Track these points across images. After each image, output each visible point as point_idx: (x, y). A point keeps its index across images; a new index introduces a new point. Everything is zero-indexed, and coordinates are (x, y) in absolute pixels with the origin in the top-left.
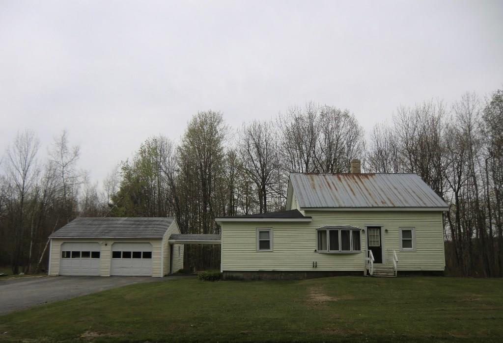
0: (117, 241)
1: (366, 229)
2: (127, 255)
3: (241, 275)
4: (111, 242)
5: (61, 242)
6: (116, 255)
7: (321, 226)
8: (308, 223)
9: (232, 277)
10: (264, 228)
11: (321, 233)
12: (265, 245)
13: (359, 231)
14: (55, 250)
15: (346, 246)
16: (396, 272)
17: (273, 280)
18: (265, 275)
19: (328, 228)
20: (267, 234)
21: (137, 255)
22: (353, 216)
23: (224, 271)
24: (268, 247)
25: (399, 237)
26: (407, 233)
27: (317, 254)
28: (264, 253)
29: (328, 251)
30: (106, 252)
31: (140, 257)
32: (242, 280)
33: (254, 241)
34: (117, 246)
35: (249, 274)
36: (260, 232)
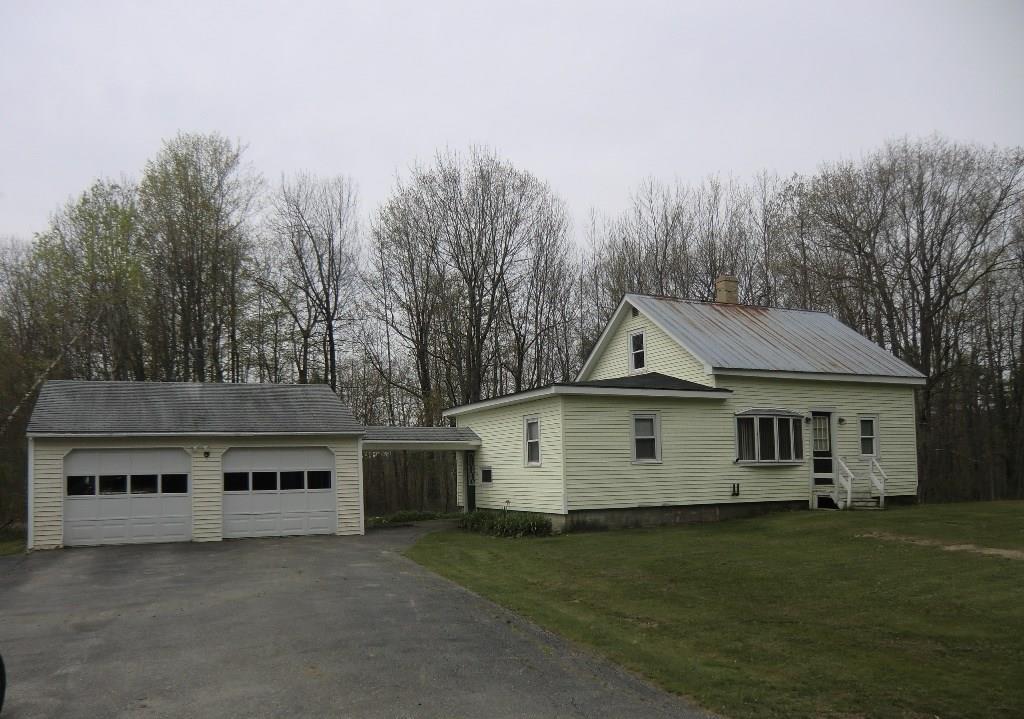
0: (239, 443)
1: (810, 416)
2: (265, 481)
3: (602, 518)
4: (222, 449)
5: (66, 450)
6: (234, 482)
9: (584, 523)
10: (644, 410)
11: (744, 423)
12: (646, 448)
13: (800, 421)
14: (45, 474)
16: (882, 500)
17: (663, 525)
19: (755, 413)
20: (648, 424)
21: (292, 481)
22: (798, 389)
23: (569, 511)
24: (652, 455)
25: (854, 432)
26: (867, 425)
27: (737, 468)
28: (646, 469)
29: (758, 460)
30: (206, 473)
31: (301, 486)
32: (603, 528)
33: (626, 441)
34: (234, 456)
35: (617, 515)
36: (637, 420)
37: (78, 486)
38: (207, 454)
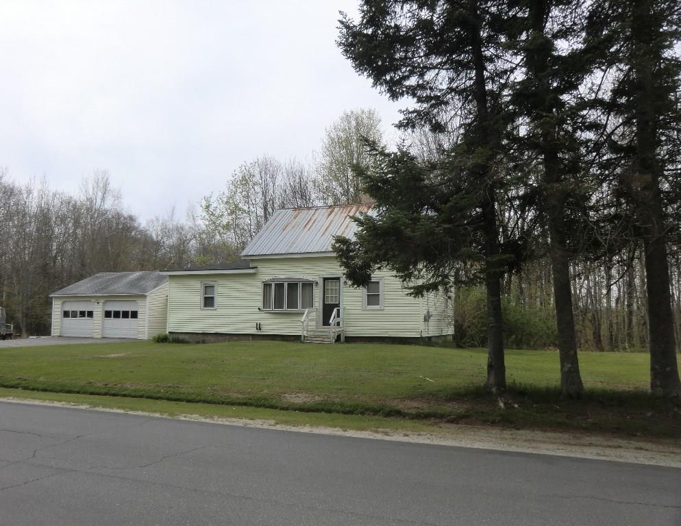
0: (108, 298)
1: (321, 281)
2: (117, 314)
3: (187, 337)
4: (102, 301)
5: (62, 301)
7: (267, 278)
8: (254, 274)
9: (178, 339)
10: (209, 282)
11: (267, 286)
12: (209, 302)
13: (312, 284)
14: (57, 309)
15: (292, 304)
18: (210, 337)
19: (273, 280)
20: (212, 289)
21: (125, 315)
23: (169, 332)
24: (212, 305)
25: (361, 291)
26: (374, 285)
27: (261, 313)
28: (208, 312)
29: (272, 309)
30: (98, 311)
31: (128, 317)
32: (188, 343)
33: (198, 298)
34: (108, 304)
35: (194, 336)
36: (206, 287)
37: (66, 314)
38: (98, 303)
